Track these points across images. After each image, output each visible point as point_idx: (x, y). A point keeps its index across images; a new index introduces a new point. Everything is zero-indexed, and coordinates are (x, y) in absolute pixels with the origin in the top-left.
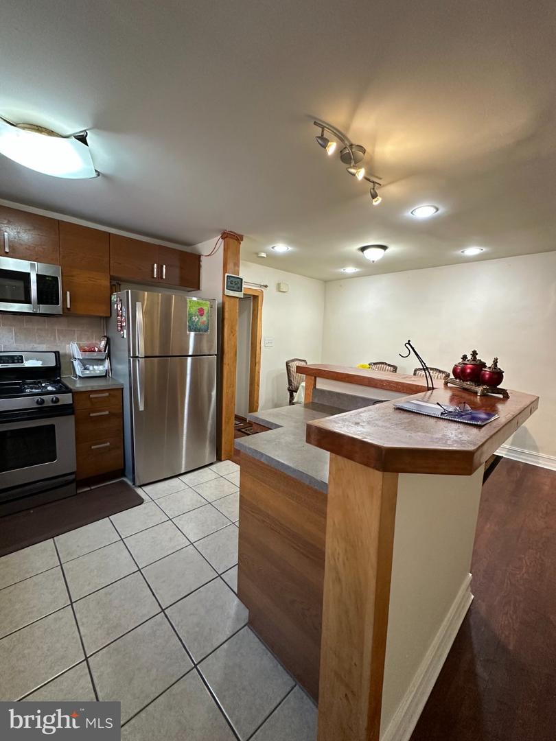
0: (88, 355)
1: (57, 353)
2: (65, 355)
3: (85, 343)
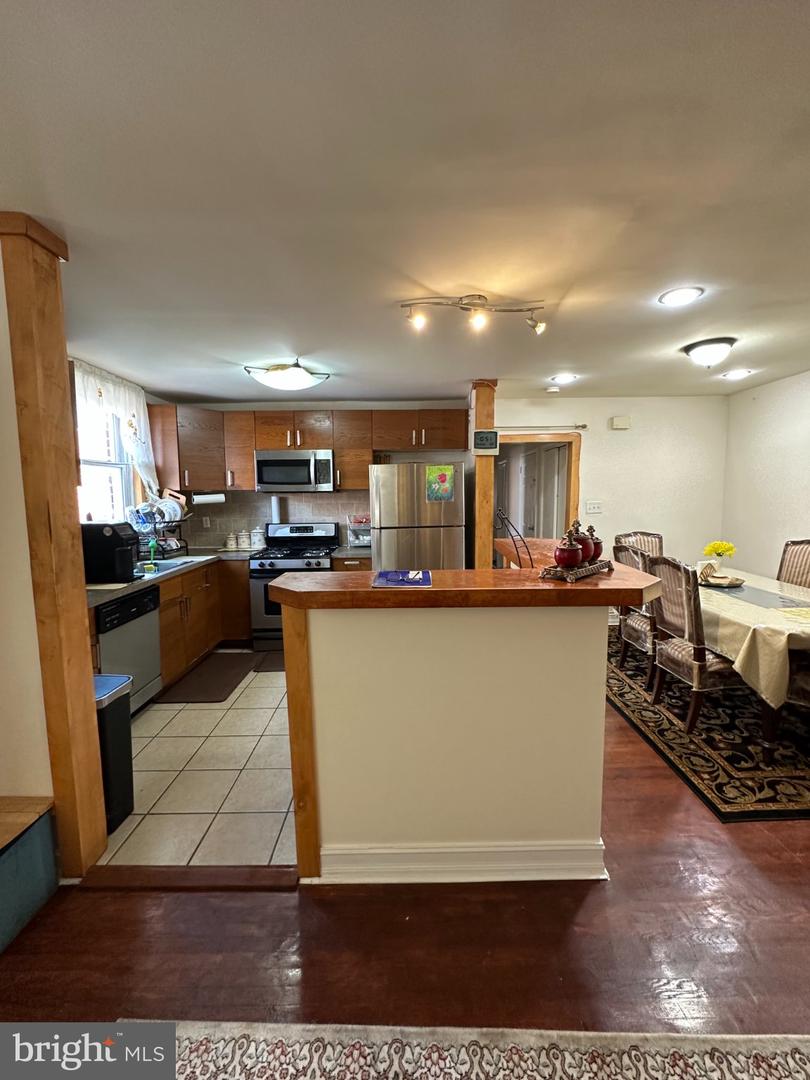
0: (357, 526)
1: (337, 524)
2: (343, 526)
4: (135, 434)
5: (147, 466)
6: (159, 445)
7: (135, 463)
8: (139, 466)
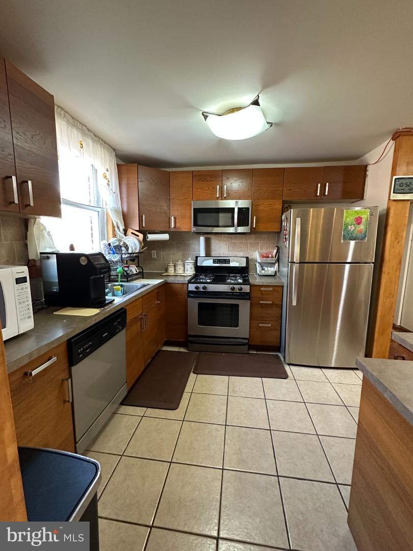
0: (265, 260)
1: (247, 258)
2: (252, 260)
3: (264, 251)
4: (108, 184)
5: (116, 211)
6: (125, 195)
7: (108, 207)
8: (111, 210)
